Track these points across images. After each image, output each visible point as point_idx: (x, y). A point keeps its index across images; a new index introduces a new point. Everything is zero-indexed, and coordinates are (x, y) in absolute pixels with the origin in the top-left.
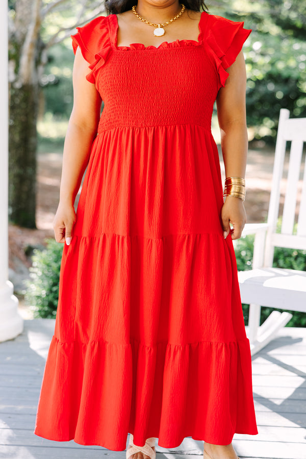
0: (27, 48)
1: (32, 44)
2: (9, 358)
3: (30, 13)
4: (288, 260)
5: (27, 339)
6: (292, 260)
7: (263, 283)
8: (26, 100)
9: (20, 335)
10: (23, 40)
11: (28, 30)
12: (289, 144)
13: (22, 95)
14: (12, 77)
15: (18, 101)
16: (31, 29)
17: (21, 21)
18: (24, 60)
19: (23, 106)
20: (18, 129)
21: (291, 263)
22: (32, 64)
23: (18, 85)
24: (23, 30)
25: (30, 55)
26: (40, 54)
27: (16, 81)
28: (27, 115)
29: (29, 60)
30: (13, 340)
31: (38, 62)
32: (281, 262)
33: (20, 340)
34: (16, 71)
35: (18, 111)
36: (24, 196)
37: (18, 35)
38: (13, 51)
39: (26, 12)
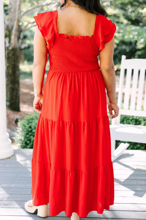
0: (14, 32)
1: (16, 30)
2: (8, 165)
3: (15, 16)
4: (128, 121)
5: (16, 157)
6: (130, 121)
7: (115, 130)
8: (14, 55)
9: (12, 156)
10: (12, 28)
11: (14, 24)
12: (126, 71)
13: (12, 52)
14: (7, 45)
15: (10, 55)
16: (15, 23)
17: (11, 20)
18: (13, 37)
19: (13, 57)
20: (11, 67)
21: (129, 122)
22: (16, 39)
23: (10, 48)
24: (12, 24)
25: (15, 35)
26: (20, 34)
27: (9, 46)
28: (14, 61)
29: (15, 37)
30: (9, 158)
31: (19, 38)
32: (125, 122)
33: (12, 158)
34: (9, 42)
35: (11, 59)
36: (14, 97)
37: (10, 26)
38: (8, 33)
39: (13, 16)
